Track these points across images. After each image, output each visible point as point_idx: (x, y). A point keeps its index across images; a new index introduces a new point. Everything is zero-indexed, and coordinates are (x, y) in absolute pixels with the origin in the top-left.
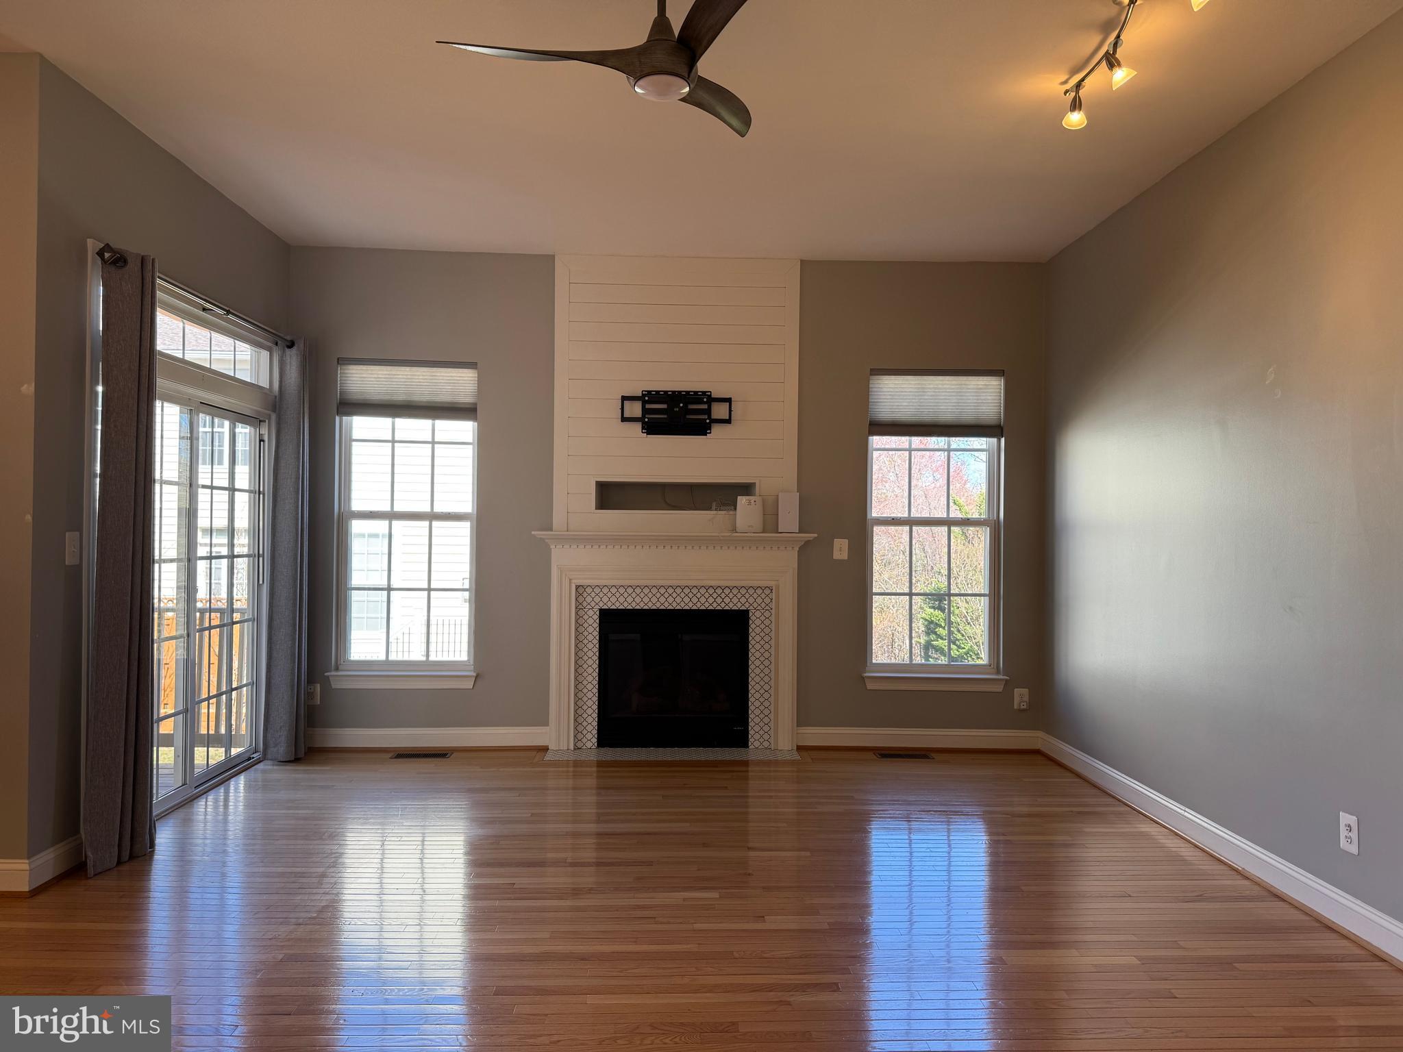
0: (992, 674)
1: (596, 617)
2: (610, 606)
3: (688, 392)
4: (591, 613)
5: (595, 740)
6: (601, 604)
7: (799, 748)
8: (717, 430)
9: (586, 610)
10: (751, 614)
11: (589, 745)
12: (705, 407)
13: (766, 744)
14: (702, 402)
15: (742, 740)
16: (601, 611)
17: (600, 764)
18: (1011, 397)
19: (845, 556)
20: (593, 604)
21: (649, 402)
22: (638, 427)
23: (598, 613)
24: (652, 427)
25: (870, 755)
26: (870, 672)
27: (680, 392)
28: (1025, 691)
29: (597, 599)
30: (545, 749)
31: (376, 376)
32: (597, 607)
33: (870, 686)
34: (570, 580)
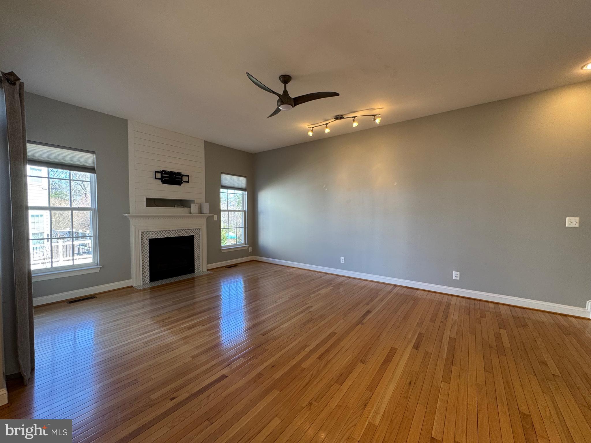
0: (244, 245)
1: (148, 242)
2: (152, 237)
3: (177, 173)
4: (146, 240)
5: (149, 280)
6: (149, 237)
7: (208, 270)
8: (184, 184)
9: (144, 240)
10: (195, 236)
11: (147, 282)
12: (181, 177)
13: (199, 271)
14: (180, 176)
15: (193, 271)
16: (149, 239)
17: (151, 288)
18: (248, 182)
19: (216, 220)
20: (146, 237)
21: (164, 174)
22: (160, 181)
23: (148, 240)
24: (164, 182)
25: (225, 268)
26: (223, 248)
27: (173, 172)
28: (251, 248)
29: (148, 236)
30: (132, 287)
31: (42, 150)
32: (148, 238)
33: (222, 252)
34: (139, 230)
